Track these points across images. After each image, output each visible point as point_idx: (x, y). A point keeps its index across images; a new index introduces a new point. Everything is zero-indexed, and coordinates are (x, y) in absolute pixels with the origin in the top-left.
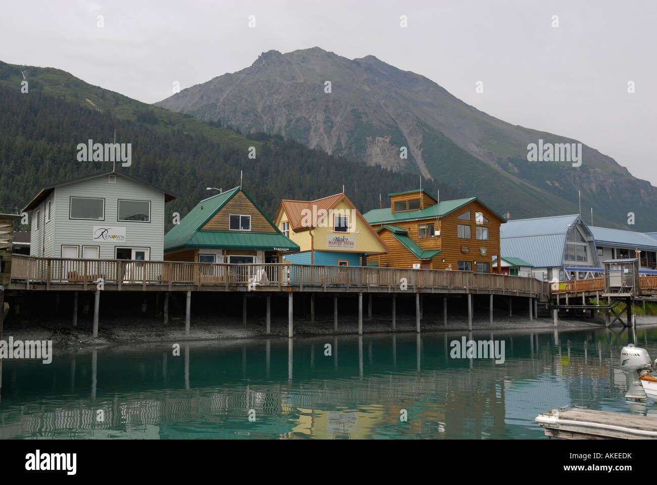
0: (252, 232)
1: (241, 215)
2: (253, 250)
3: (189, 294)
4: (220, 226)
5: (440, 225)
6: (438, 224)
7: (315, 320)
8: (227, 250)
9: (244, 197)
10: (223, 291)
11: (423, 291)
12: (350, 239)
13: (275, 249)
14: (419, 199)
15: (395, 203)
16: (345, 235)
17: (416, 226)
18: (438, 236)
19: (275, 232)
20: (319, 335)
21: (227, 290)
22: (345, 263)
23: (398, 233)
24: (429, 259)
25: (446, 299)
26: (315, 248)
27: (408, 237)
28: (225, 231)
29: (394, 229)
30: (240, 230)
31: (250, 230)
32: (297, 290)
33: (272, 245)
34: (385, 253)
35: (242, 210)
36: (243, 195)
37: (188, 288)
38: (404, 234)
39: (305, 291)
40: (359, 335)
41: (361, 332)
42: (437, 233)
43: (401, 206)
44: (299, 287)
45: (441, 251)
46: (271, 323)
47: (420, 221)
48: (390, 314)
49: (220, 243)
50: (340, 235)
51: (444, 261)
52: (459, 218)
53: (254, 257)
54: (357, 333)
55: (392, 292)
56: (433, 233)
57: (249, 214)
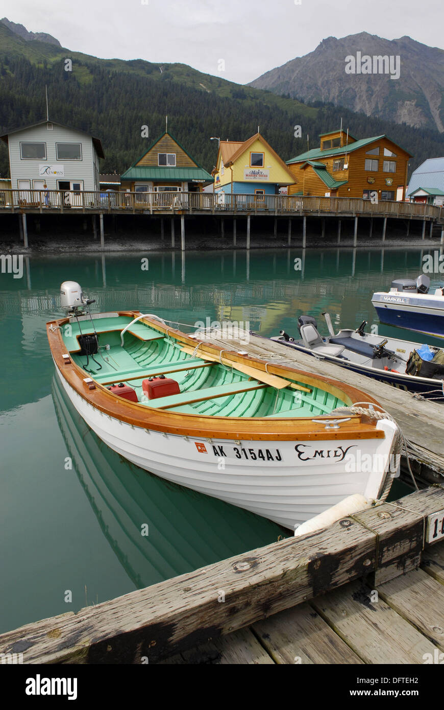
0: (177, 167)
1: (167, 154)
2: (178, 182)
3: (101, 216)
4: (151, 163)
5: (349, 159)
6: (347, 158)
9: (170, 138)
10: (131, 214)
11: (309, 215)
12: (265, 173)
13: (193, 180)
14: (340, 138)
15: (324, 142)
16: (259, 169)
17: (332, 161)
18: (346, 169)
19: (196, 166)
21: (134, 213)
22: (262, 193)
23: (317, 168)
24: (337, 189)
25: (340, 221)
26: (234, 180)
27: (326, 171)
28: (155, 167)
29: (314, 164)
30: (167, 166)
31: (175, 166)
33: (191, 178)
34: (295, 184)
35: (168, 150)
36: (169, 136)
37: (100, 211)
38: (323, 168)
39: (195, 214)
40: (247, 249)
41: (248, 247)
42: (346, 166)
43: (327, 144)
44: (189, 211)
45: (348, 182)
47: (334, 157)
48: (287, 232)
49: (148, 177)
50: (256, 169)
51: (349, 190)
52: (367, 153)
53: (178, 188)
54: (245, 248)
55: (279, 215)
56: (343, 167)
57: (174, 153)
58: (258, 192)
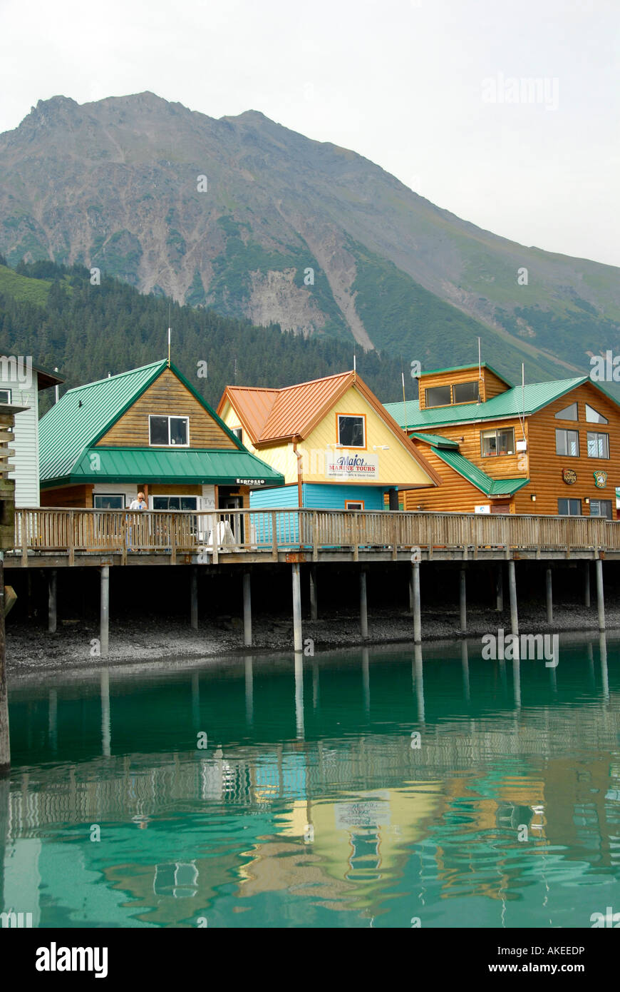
0: (192, 450)
1: (170, 417)
2: (194, 485)
3: (106, 573)
4: (132, 439)
5: (526, 429)
6: (521, 429)
7: (319, 618)
8: (146, 484)
9: (175, 380)
10: (166, 564)
11: (522, 557)
12: (369, 461)
13: (238, 481)
14: (477, 382)
15: (427, 390)
16: (358, 452)
17: (476, 433)
18: (522, 452)
19: (235, 447)
20: (340, 645)
21: (173, 563)
22: (359, 507)
23: (443, 448)
24: (509, 496)
25: (550, 571)
26: (305, 479)
27: (461, 455)
28: (143, 449)
29: (435, 440)
30: (170, 445)
31: (188, 445)
32: (308, 559)
33: (233, 474)
34: (432, 486)
35: (171, 407)
36: (173, 376)
37: (104, 560)
38: (454, 450)
39: (322, 560)
40: (415, 643)
41: (418, 637)
42: (521, 446)
43: (440, 397)
44: (312, 553)
45: (530, 481)
46: (253, 624)
47: (483, 425)
48: (458, 603)
49: (135, 471)
50: (349, 453)
51: (534, 499)
52: (558, 416)
53: (198, 498)
54: (412, 640)
55: (471, 559)
56: (512, 447)
57: (185, 414)
58: (350, 507)
